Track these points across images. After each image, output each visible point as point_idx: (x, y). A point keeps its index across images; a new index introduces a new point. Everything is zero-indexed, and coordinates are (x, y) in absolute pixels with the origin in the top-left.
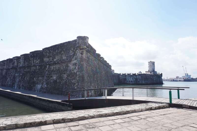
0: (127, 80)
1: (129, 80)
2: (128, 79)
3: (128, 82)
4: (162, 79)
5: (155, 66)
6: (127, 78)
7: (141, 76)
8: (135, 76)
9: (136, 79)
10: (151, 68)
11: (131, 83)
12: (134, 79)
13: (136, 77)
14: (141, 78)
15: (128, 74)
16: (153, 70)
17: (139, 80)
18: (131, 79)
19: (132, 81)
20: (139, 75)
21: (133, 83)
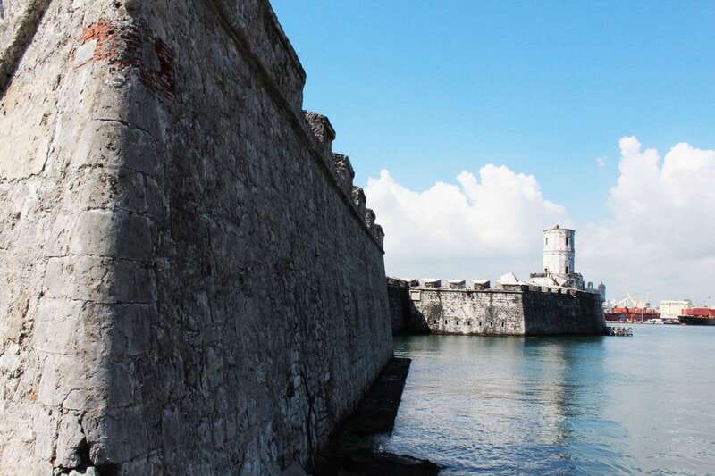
1: (456, 314)
2: (453, 311)
3: (450, 327)
6: (447, 303)
7: (513, 297)
8: (486, 293)
9: (491, 311)
11: (465, 330)
12: (482, 312)
13: (491, 301)
15: (454, 285)
16: (567, 269)
17: (503, 316)
18: (466, 308)
19: (469, 322)
20: (507, 288)
21: (476, 328)
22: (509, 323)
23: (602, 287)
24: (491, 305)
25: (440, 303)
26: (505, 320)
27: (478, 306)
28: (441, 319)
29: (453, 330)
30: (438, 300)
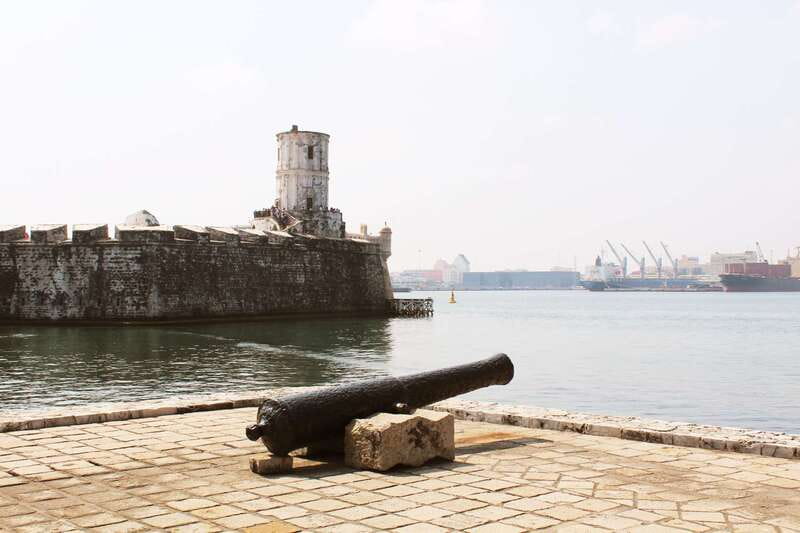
0: (29, 282)
1: (40, 287)
2: (35, 281)
3: (30, 309)
4: (384, 272)
5: (326, 170)
6: (26, 267)
7: (137, 253)
8: (93, 247)
9: (99, 279)
10: (293, 187)
11: (54, 314)
12: (84, 281)
13: (100, 261)
14: (136, 267)
15: (39, 235)
16: (310, 202)
17: (118, 286)
18: (58, 276)
19: (61, 299)
20: (128, 238)
21: (72, 311)
22: (127, 299)
23: (387, 232)
24: (100, 269)
25: (14, 268)
26: (122, 294)
27: (78, 271)
28: (15, 297)
29: (33, 315)
30: (11, 263)
